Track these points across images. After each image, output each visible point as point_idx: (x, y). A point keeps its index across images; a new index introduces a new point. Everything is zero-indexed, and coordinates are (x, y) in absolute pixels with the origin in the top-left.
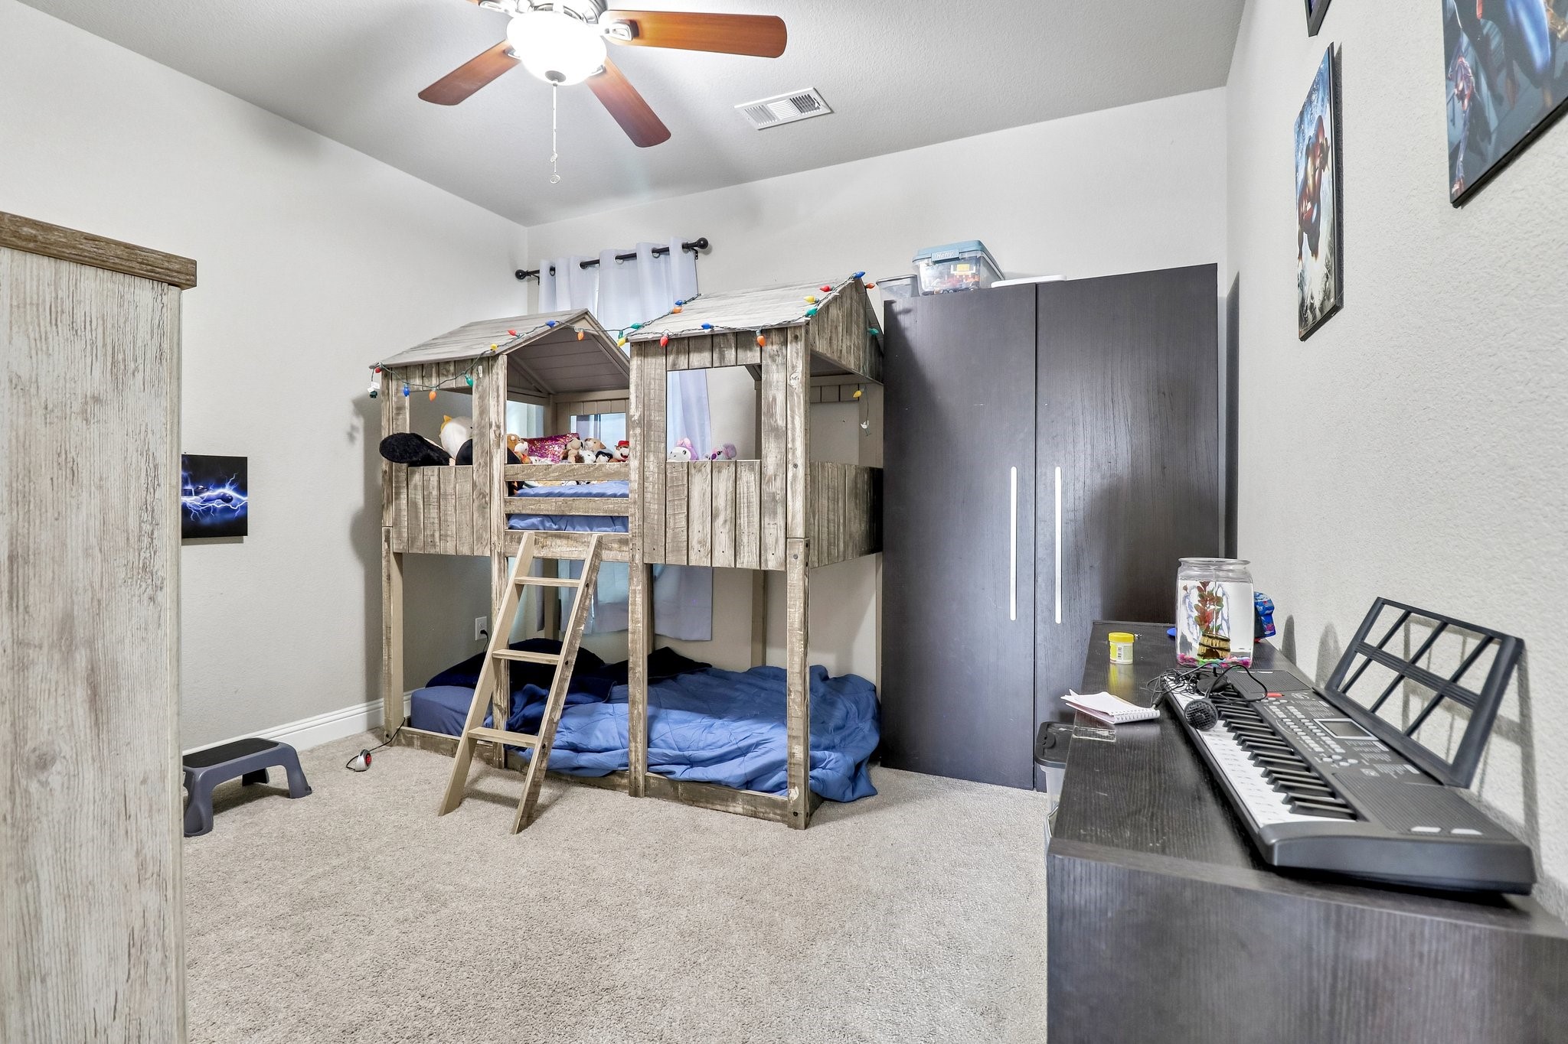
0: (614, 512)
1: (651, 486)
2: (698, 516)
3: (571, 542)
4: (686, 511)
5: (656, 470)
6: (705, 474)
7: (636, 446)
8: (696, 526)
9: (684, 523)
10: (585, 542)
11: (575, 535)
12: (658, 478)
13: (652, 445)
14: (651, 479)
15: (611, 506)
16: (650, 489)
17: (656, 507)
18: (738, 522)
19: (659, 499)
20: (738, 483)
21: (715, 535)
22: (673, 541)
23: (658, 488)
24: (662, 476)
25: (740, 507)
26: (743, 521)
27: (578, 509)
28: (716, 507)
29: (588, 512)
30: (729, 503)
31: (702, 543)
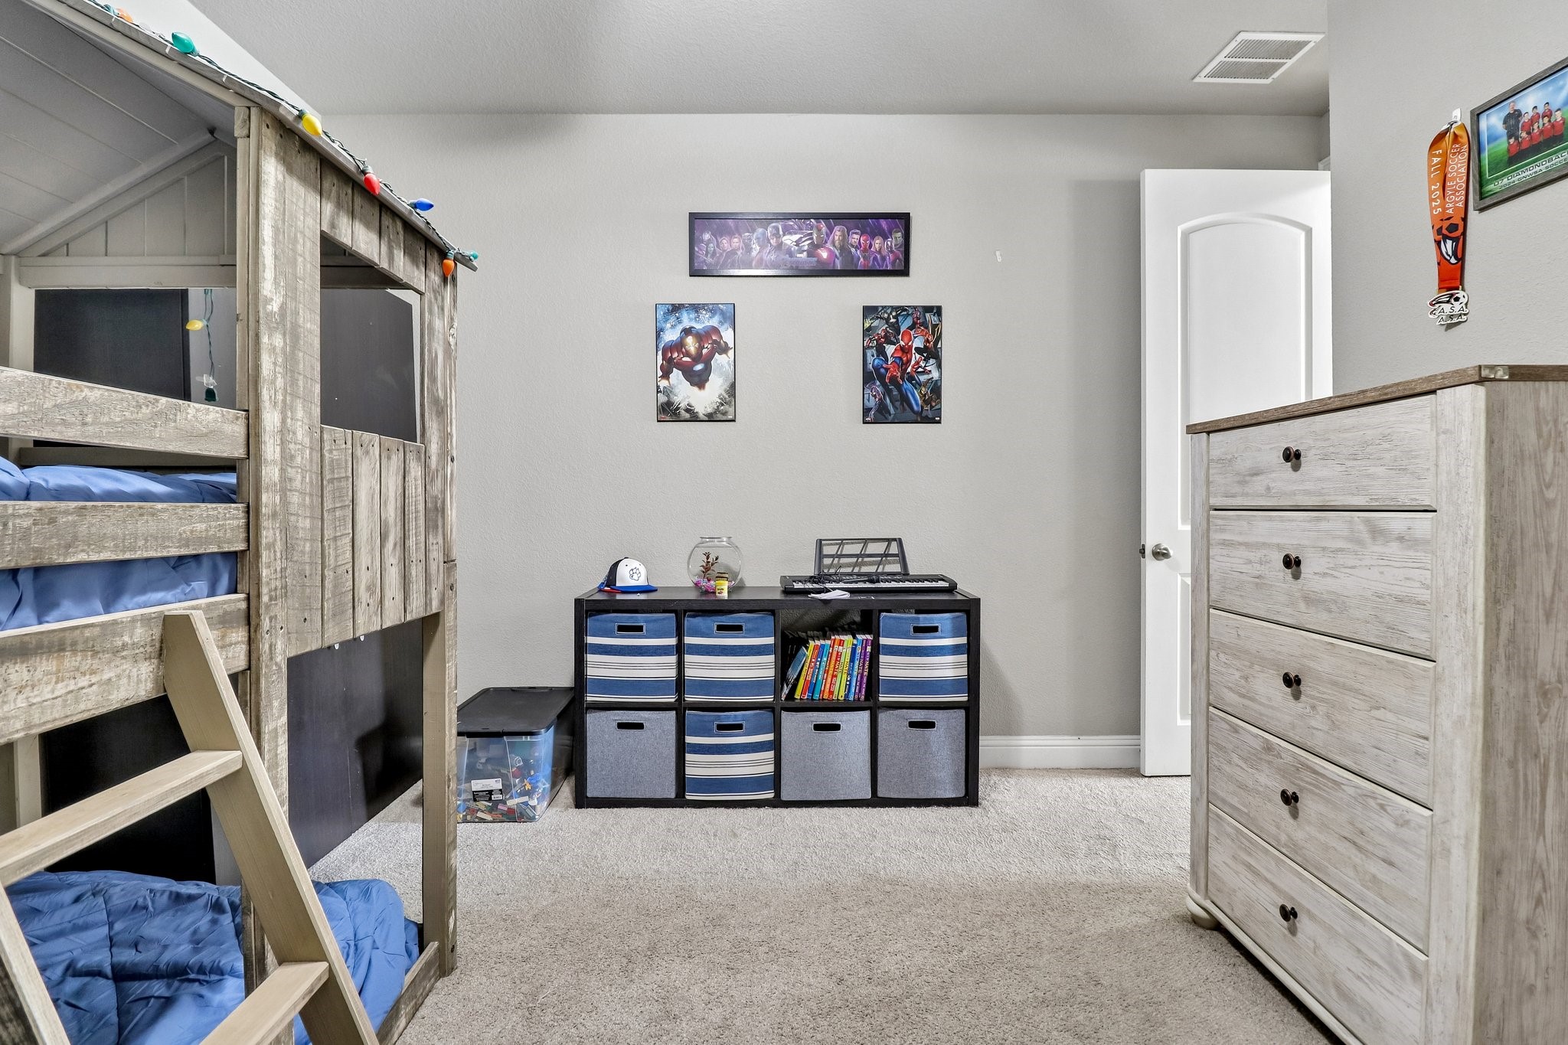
0: (207, 540)
1: (299, 477)
2: (365, 539)
3: (70, 661)
4: (351, 531)
5: (307, 441)
6: (373, 461)
7: (276, 377)
8: (364, 559)
9: (349, 555)
10: (124, 646)
11: (87, 633)
12: (311, 460)
13: (301, 383)
14: (299, 459)
15: (201, 526)
16: (297, 484)
17: (307, 523)
18: (407, 545)
19: (312, 507)
20: (407, 479)
21: (385, 570)
22: (334, 595)
23: (311, 482)
24: (316, 456)
25: (409, 518)
26: (411, 542)
27: (99, 542)
28: (385, 520)
29: (133, 549)
30: (399, 512)
31: (370, 588)
